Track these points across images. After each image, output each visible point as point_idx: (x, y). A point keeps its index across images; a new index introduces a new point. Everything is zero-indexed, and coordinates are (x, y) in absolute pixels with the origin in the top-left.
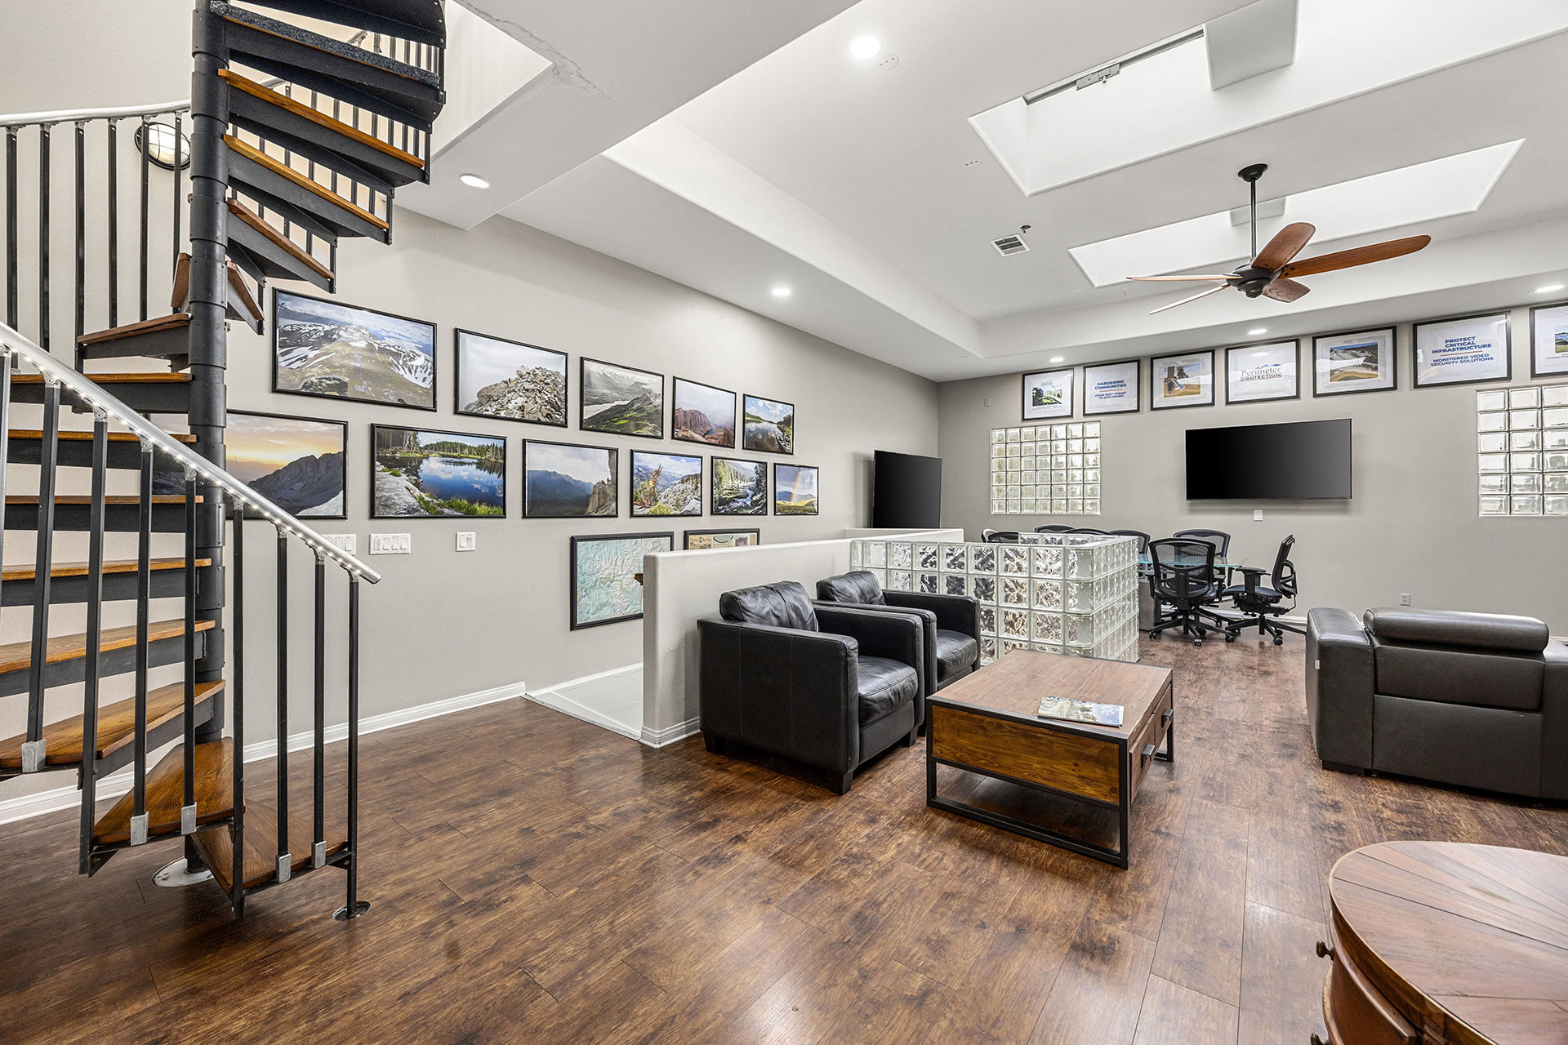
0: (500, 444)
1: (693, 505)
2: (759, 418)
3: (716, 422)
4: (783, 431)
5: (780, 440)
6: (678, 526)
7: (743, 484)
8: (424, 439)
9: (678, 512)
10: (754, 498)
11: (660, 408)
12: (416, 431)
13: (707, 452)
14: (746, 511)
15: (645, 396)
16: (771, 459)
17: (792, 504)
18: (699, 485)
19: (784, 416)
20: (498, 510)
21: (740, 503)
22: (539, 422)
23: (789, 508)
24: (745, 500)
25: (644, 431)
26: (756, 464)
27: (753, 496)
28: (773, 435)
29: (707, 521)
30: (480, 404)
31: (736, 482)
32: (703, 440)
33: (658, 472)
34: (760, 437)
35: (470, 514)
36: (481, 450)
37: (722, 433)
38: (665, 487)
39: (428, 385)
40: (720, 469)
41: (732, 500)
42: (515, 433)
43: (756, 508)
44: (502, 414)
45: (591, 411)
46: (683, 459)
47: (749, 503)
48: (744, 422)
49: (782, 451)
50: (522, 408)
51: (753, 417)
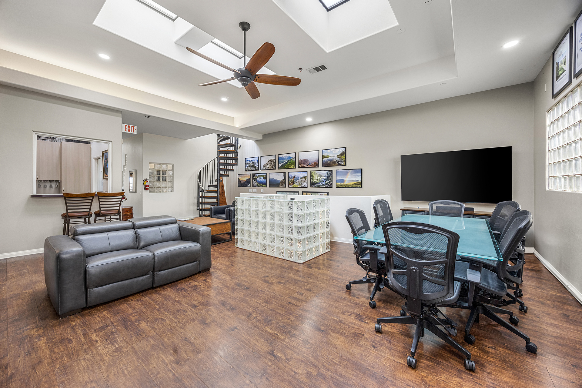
0: (266, 174)
1: (304, 184)
2: (328, 156)
3: (311, 161)
4: (340, 158)
5: (339, 161)
6: (300, 190)
7: (321, 178)
8: (257, 175)
9: (300, 187)
10: (326, 182)
11: (295, 161)
12: (256, 174)
13: (309, 170)
14: (323, 186)
15: (290, 159)
16: (334, 169)
17: (345, 184)
18: (306, 179)
19: (340, 152)
20: (265, 186)
21: (320, 184)
22: (271, 169)
23: (343, 185)
24: (322, 183)
25: (291, 167)
26: (327, 171)
27: (326, 181)
28: (335, 160)
29: (309, 189)
30: (263, 168)
31: (319, 178)
32: (307, 166)
33: (294, 177)
34: (329, 162)
35: (263, 187)
36: (263, 176)
37: (314, 164)
38: (296, 180)
39: (258, 166)
40: (313, 174)
41: (317, 183)
42: (268, 172)
43: (327, 185)
44: (266, 169)
45: (280, 165)
46: (301, 173)
47: (324, 184)
48: (323, 158)
49: (339, 165)
50: (269, 167)
51: (326, 156)
